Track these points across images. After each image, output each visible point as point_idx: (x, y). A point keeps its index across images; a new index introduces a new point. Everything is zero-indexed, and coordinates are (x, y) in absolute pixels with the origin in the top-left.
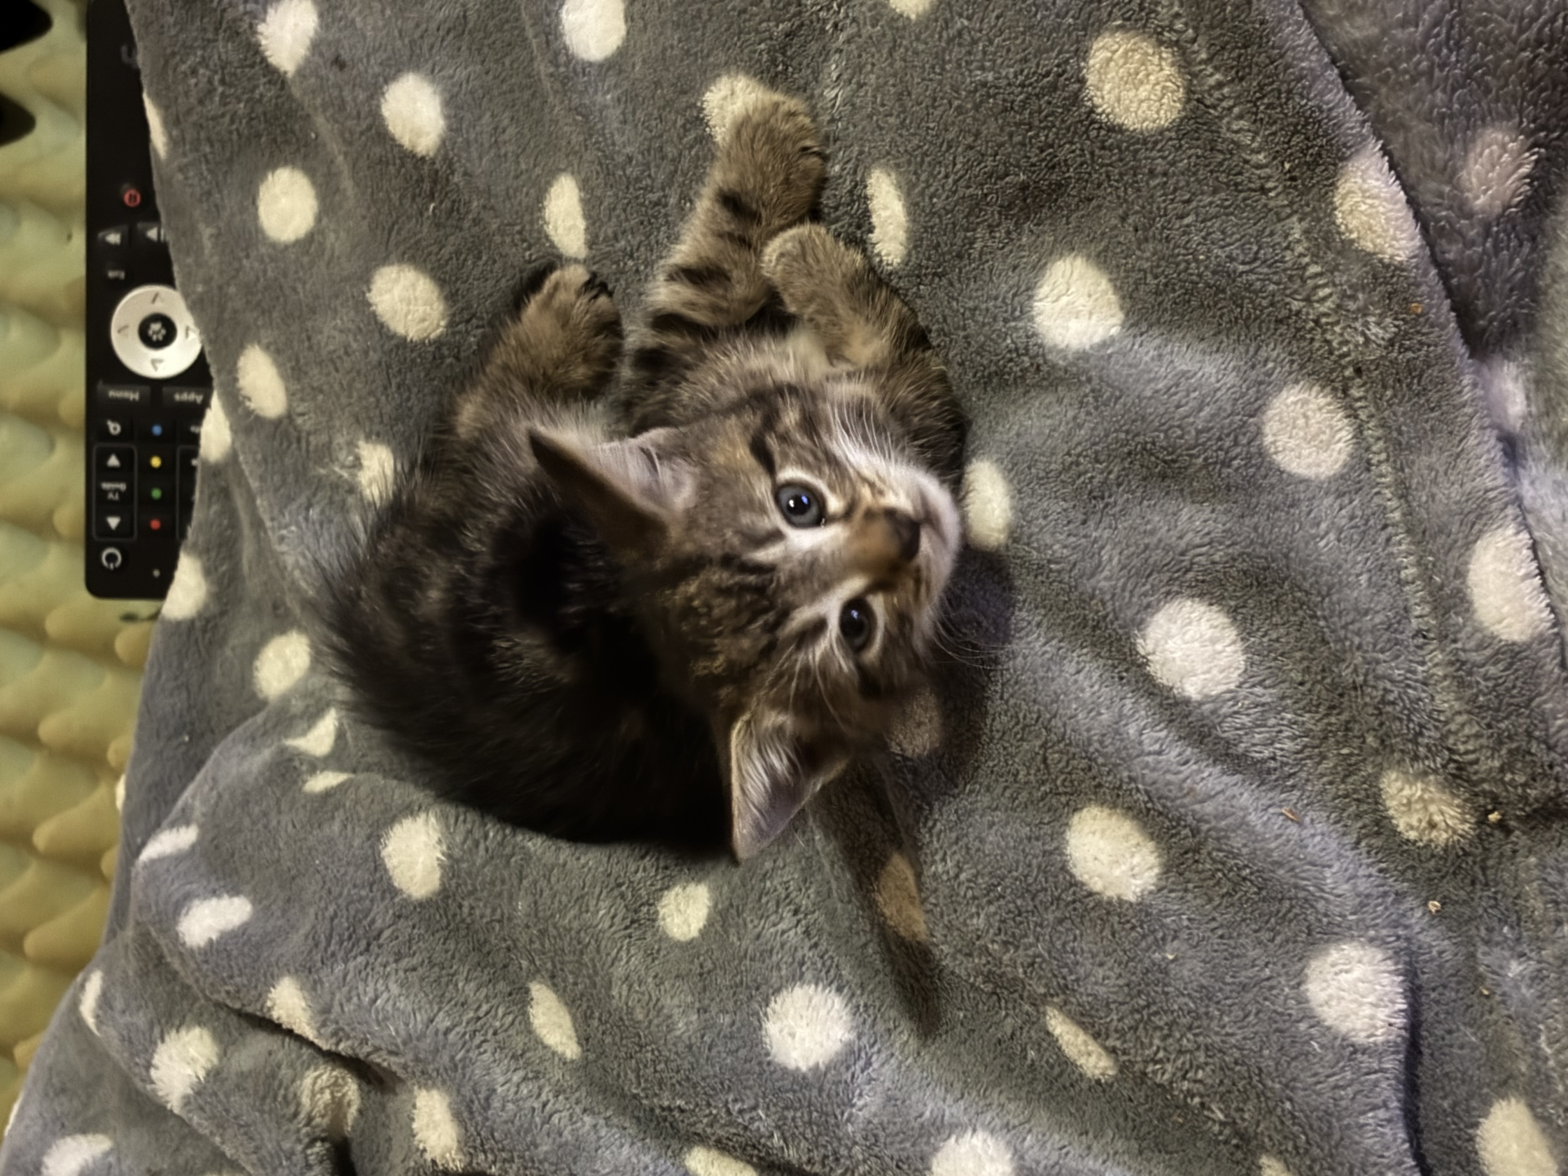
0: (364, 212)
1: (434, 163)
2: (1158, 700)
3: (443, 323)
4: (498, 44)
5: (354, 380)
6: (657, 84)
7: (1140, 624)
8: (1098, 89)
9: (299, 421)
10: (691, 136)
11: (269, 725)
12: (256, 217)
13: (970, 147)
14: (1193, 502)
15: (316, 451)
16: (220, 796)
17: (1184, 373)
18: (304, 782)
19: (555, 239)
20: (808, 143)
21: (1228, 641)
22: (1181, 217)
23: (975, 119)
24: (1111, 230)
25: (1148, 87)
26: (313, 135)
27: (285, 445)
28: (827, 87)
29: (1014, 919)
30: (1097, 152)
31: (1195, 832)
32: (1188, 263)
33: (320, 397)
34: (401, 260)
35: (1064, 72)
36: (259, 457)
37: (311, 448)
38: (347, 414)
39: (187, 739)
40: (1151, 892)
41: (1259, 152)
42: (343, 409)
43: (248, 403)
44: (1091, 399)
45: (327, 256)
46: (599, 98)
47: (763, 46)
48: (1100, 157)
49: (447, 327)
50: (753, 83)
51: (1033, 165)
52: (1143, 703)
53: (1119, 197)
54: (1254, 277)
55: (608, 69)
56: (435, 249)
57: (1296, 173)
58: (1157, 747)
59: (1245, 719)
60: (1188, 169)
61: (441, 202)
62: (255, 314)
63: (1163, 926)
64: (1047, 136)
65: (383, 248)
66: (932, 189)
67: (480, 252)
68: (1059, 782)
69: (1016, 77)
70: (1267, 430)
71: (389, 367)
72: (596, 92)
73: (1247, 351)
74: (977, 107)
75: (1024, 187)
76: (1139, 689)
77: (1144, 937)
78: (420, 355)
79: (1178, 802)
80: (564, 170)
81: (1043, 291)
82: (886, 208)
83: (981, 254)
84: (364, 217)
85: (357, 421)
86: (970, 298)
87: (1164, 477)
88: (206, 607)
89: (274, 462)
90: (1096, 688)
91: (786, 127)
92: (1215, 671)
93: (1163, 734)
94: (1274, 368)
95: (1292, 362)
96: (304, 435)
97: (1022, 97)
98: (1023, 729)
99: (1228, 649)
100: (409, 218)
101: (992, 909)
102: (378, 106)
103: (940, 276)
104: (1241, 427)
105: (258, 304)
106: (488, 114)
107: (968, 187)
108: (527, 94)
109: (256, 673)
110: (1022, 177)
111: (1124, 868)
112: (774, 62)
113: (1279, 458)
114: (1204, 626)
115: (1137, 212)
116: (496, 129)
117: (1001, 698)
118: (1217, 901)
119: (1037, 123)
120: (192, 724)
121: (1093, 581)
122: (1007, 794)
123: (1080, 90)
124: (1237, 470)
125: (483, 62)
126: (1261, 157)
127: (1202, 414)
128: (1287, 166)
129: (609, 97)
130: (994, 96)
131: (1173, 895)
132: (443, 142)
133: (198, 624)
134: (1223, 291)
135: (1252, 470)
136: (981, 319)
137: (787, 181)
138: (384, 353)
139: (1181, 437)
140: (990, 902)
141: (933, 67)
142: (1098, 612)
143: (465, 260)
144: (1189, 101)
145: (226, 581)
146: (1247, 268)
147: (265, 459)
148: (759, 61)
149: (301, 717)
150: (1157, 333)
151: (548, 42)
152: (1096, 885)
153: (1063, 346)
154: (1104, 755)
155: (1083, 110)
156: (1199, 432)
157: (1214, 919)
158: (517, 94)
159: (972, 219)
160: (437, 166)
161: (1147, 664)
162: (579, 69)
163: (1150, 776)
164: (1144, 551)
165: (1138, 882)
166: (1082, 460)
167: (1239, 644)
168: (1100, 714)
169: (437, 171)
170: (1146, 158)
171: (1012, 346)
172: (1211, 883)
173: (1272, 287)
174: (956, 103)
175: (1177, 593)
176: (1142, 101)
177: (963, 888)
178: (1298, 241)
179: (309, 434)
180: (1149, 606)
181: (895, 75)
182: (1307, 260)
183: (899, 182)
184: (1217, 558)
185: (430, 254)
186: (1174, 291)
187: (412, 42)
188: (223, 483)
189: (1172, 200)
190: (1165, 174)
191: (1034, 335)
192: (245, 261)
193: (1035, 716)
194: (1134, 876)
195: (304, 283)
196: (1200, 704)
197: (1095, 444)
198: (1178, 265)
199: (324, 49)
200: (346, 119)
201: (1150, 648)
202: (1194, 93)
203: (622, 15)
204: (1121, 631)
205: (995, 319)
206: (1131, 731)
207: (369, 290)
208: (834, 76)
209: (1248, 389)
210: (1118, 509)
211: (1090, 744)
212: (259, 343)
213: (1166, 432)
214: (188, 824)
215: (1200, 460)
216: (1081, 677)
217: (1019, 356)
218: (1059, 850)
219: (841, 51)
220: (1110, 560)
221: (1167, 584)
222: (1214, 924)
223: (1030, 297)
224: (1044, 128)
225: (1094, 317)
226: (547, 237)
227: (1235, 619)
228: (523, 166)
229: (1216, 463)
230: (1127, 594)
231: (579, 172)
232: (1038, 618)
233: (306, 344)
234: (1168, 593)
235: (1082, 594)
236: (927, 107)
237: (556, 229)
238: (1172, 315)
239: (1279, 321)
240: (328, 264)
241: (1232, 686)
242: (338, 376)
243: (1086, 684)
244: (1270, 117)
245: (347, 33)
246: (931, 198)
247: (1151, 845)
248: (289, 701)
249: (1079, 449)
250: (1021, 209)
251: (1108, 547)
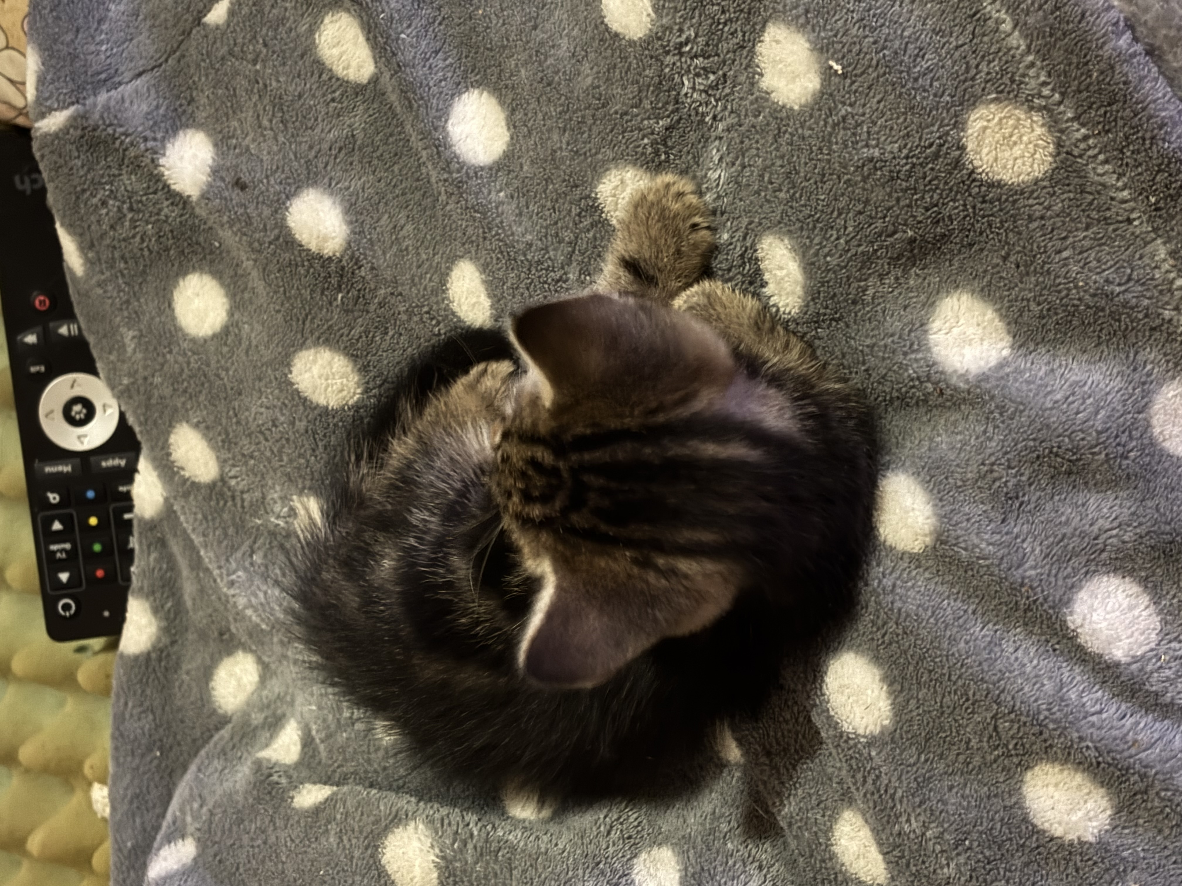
0: (277, 308)
1: (341, 261)
2: (1091, 666)
3: (359, 391)
4: (386, 156)
5: (283, 446)
6: (548, 180)
7: (1068, 602)
8: (976, 153)
9: (233, 482)
10: (586, 222)
11: (236, 739)
12: (174, 319)
13: (860, 213)
14: (1098, 492)
15: (251, 505)
16: (211, 813)
17: (1077, 383)
18: (292, 798)
19: (462, 315)
20: (697, 219)
21: (1142, 607)
22: (1059, 252)
23: (864, 189)
24: (993, 268)
25: (1022, 146)
26: (217, 244)
27: (222, 503)
28: (710, 169)
29: (984, 868)
30: (979, 205)
31: (1143, 776)
32: (1069, 290)
33: (252, 462)
34: (317, 343)
35: (945, 142)
36: (200, 516)
37: (246, 504)
38: (279, 474)
39: (158, 754)
40: (1107, 831)
41: (1123, 190)
42: (275, 471)
43: (182, 473)
44: (997, 416)
45: (245, 344)
46: (493, 195)
47: (646, 141)
48: (981, 210)
49: (362, 394)
50: (640, 173)
51: (920, 222)
52: (1077, 670)
53: (1000, 241)
54: (1130, 296)
55: (498, 170)
56: (345, 331)
57: (1162, 204)
58: (1098, 707)
59: (1168, 673)
60: (1063, 211)
61: (348, 292)
62: (183, 399)
63: (1123, 859)
64: (932, 197)
65: (299, 336)
66: (826, 250)
67: (387, 328)
68: (1011, 747)
69: (900, 151)
70: (1154, 422)
71: (314, 433)
72: (489, 193)
73: (1127, 357)
74: (865, 179)
75: (912, 241)
76: (1072, 659)
77: (1107, 870)
78: (341, 420)
79: (1126, 754)
80: (462, 257)
81: (936, 325)
82: (781, 268)
83: (873, 298)
84: (278, 311)
85: (290, 480)
86: (867, 336)
87: (1069, 473)
88: (159, 640)
89: (214, 519)
90: (1035, 662)
91: (676, 206)
92: (1136, 634)
93: (1100, 693)
94: (1153, 369)
95: (1168, 362)
96: (238, 493)
97: (908, 167)
98: (973, 704)
99: (1144, 613)
100: (321, 309)
101: (962, 859)
102: (284, 219)
103: (837, 320)
104: (1132, 424)
105: (185, 391)
106: (386, 216)
107: (859, 245)
108: (418, 195)
109: (215, 693)
110: (910, 233)
111: (1080, 814)
112: (657, 153)
113: (1166, 444)
114: (1121, 596)
115: (1018, 252)
116: (395, 227)
117: (949, 680)
118: (1167, 832)
119: (922, 187)
120: (161, 740)
121: (1020, 571)
122: (961, 758)
123: (960, 155)
124: (1133, 461)
125: (374, 172)
126: (1125, 193)
127: (1099, 417)
128: (1153, 200)
129: (502, 194)
130: (881, 169)
131: (1127, 831)
132: (349, 243)
133: (154, 656)
134: (1103, 310)
135: (1148, 459)
136: (881, 354)
137: (678, 252)
138: (309, 422)
139: (1083, 439)
140: (958, 854)
141: (820, 149)
142: (1028, 598)
143: (373, 337)
144: (1058, 154)
145: (172, 615)
146: (1123, 288)
147: (205, 517)
148: (643, 154)
149: (263, 727)
150: (1044, 351)
151: (438, 153)
152: (1058, 831)
153: (962, 371)
154: (1054, 721)
155: (965, 171)
156: (1099, 433)
157: (1165, 847)
158: (409, 196)
159: (864, 271)
160: (344, 263)
161: (1077, 636)
162: (472, 174)
163: (1096, 734)
164: (1062, 540)
165: (1095, 824)
166: (995, 467)
167: (1152, 607)
168: (1043, 685)
169: (343, 268)
170: (1025, 206)
171: (915, 375)
172: (1161, 817)
173: (1146, 302)
174: (846, 177)
175: (1095, 572)
176: (1016, 159)
177: (931, 843)
178: (1165, 260)
179: (242, 492)
180: (1073, 586)
181: (782, 157)
182: (1172, 275)
183: (793, 247)
184: (1126, 538)
185: (342, 335)
186: (1056, 314)
187: (308, 162)
188: (159, 535)
189: (1051, 239)
190: (1042, 218)
191: (934, 364)
192: (168, 356)
193: (985, 693)
194: (1090, 820)
195: (227, 370)
196: (1129, 664)
197: (1006, 453)
198: (1059, 292)
199: (224, 174)
200: (253, 232)
201: (1079, 622)
202: (1063, 147)
203: (503, 123)
204: (1051, 611)
205: (894, 352)
206: (1073, 696)
207: (291, 372)
208: (716, 159)
209: (1134, 389)
210: (1033, 506)
211: (1039, 713)
212: (187, 422)
213: (1069, 437)
214: (183, 837)
215: (1103, 456)
216: (1020, 653)
217: (921, 383)
218: (1019, 804)
219: (721, 138)
220: (1033, 550)
221: (1085, 566)
222: (1167, 852)
223: (926, 331)
224: (928, 191)
225: (985, 343)
226: (453, 313)
227: (1146, 587)
228: (424, 257)
229: (1115, 457)
230: (1053, 579)
231: (478, 259)
232: (973, 607)
233: (234, 420)
234: (1087, 573)
235: (1012, 584)
236: (816, 183)
237: (459, 305)
238: (1056, 334)
239: (1153, 329)
240: (247, 352)
241: (1153, 645)
242: (267, 444)
243: (1026, 661)
244: (1136, 160)
245: (244, 159)
246: (825, 257)
247: (1102, 791)
248: (249, 715)
249: (993, 459)
250: (908, 258)
251: (1029, 540)
